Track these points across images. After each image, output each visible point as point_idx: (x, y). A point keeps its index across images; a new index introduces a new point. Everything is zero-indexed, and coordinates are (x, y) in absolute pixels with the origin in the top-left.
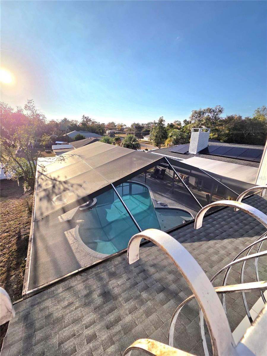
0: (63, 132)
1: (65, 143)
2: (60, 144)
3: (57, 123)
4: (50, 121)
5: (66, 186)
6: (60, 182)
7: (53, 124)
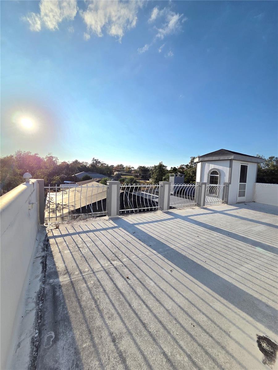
0: (72, 172)
1: (72, 182)
2: (68, 183)
3: (68, 164)
4: (62, 163)
5: (64, 206)
6: (61, 205)
7: (65, 165)
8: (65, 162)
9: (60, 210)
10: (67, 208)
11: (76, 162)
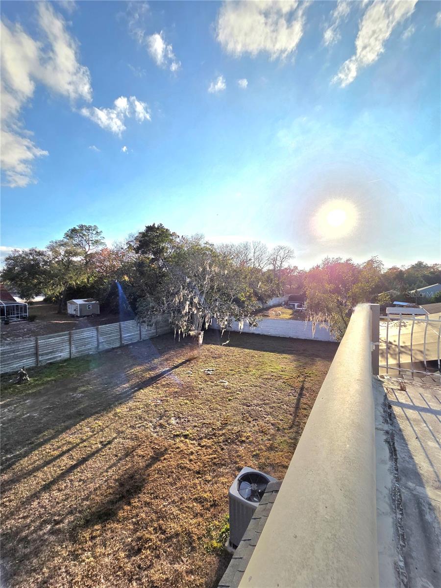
0: (410, 286)
1: (411, 305)
2: (402, 306)
3: (401, 271)
4: (390, 269)
5: (402, 350)
6: (396, 345)
7: (395, 273)
8: (394, 268)
9: (396, 354)
10: (408, 354)
11: (420, 265)
